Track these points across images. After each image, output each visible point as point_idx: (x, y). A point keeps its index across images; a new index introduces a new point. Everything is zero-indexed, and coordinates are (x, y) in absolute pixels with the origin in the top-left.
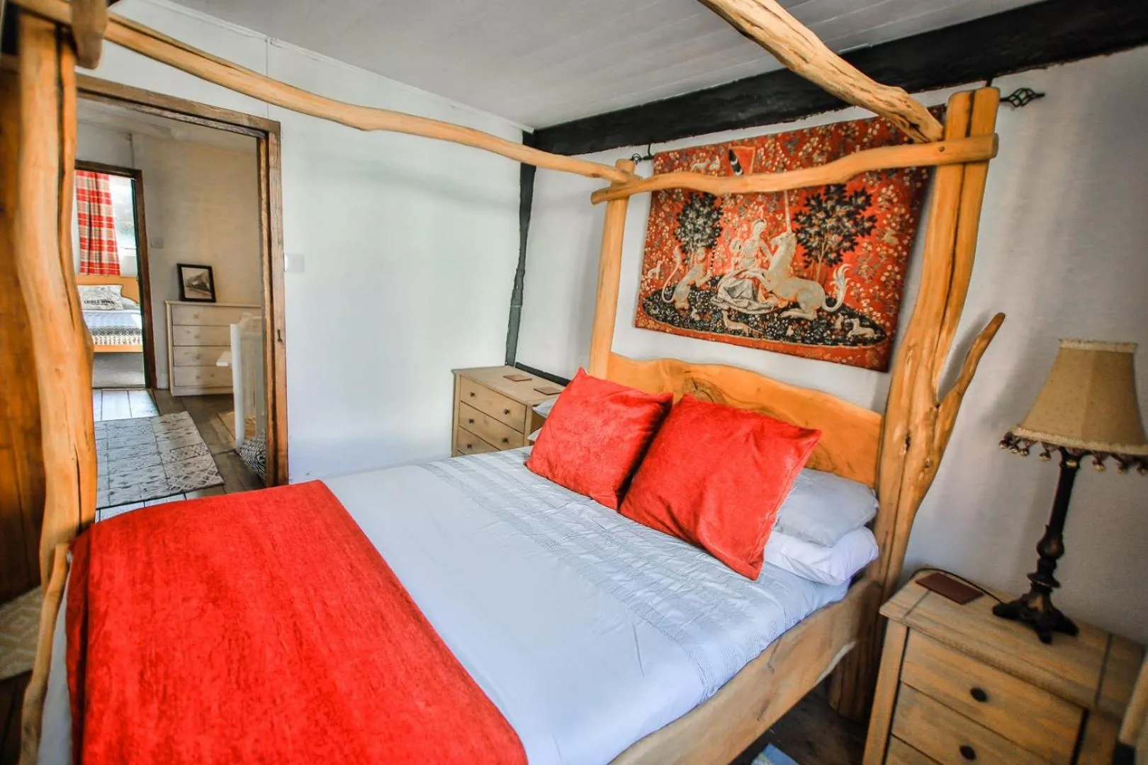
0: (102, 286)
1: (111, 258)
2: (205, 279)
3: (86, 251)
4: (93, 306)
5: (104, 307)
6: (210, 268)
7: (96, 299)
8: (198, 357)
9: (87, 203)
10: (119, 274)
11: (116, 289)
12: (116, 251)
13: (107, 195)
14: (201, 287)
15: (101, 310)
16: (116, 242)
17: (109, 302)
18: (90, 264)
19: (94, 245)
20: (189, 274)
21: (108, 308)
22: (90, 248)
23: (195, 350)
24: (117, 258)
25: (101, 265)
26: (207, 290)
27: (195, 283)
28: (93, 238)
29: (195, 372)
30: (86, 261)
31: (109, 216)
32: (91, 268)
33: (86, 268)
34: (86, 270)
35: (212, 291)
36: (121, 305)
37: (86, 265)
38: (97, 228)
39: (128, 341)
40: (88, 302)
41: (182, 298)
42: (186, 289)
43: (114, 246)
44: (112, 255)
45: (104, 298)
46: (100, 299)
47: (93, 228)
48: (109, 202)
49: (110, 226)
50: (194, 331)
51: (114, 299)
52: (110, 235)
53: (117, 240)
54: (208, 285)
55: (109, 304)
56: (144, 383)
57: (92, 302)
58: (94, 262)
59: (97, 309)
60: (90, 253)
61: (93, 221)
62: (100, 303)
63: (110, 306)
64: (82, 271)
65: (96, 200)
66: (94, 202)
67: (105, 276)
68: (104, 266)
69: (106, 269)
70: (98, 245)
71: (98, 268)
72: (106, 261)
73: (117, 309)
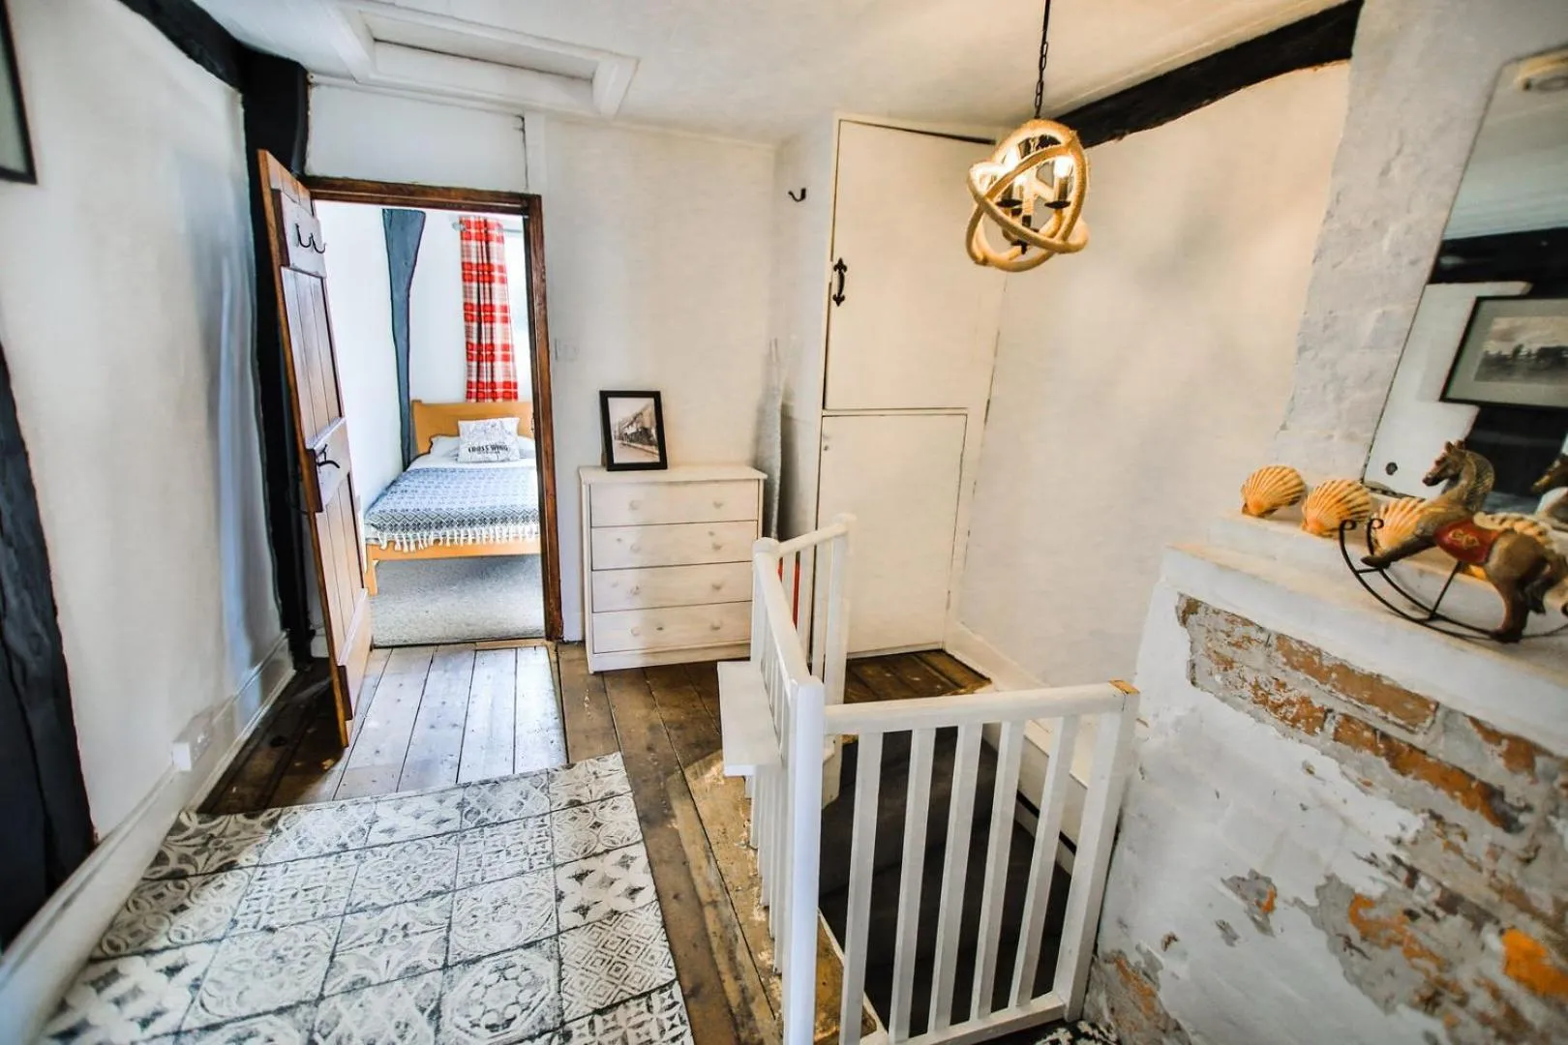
0: (493, 421)
1: (507, 373)
2: (649, 421)
4: (480, 456)
5: (493, 456)
6: (656, 396)
7: (483, 444)
8: (637, 591)
9: (475, 284)
10: (516, 398)
11: (511, 423)
12: (513, 361)
13: (502, 269)
14: (642, 435)
15: (490, 462)
16: (513, 346)
17: (501, 448)
18: (479, 385)
19: (484, 353)
20: (622, 411)
21: (500, 458)
22: (479, 360)
23: (631, 578)
24: (515, 371)
25: (493, 385)
26: (651, 444)
27: (631, 430)
28: (483, 342)
29: (633, 620)
30: (474, 379)
31: (504, 303)
32: (480, 391)
33: (474, 390)
34: (474, 396)
35: (661, 444)
36: (517, 452)
37: (474, 385)
38: (488, 325)
39: (521, 536)
40: (474, 449)
41: (610, 465)
42: (616, 444)
43: (510, 353)
44: (507, 367)
45: (493, 442)
46: (488, 442)
47: (483, 326)
48: (503, 281)
49: (505, 320)
50: (630, 537)
51: (510, 442)
52: (506, 334)
53: (514, 343)
54: (653, 432)
55: (501, 451)
56: (543, 628)
57: (479, 449)
58: (484, 380)
59: (485, 462)
60: (479, 367)
61: (482, 314)
62: (490, 450)
63: (503, 454)
64: (469, 395)
65: (487, 279)
66: (484, 282)
67: (500, 400)
68: (497, 386)
69: (500, 390)
70: (488, 353)
71: (489, 391)
72: (499, 378)
73: (511, 459)
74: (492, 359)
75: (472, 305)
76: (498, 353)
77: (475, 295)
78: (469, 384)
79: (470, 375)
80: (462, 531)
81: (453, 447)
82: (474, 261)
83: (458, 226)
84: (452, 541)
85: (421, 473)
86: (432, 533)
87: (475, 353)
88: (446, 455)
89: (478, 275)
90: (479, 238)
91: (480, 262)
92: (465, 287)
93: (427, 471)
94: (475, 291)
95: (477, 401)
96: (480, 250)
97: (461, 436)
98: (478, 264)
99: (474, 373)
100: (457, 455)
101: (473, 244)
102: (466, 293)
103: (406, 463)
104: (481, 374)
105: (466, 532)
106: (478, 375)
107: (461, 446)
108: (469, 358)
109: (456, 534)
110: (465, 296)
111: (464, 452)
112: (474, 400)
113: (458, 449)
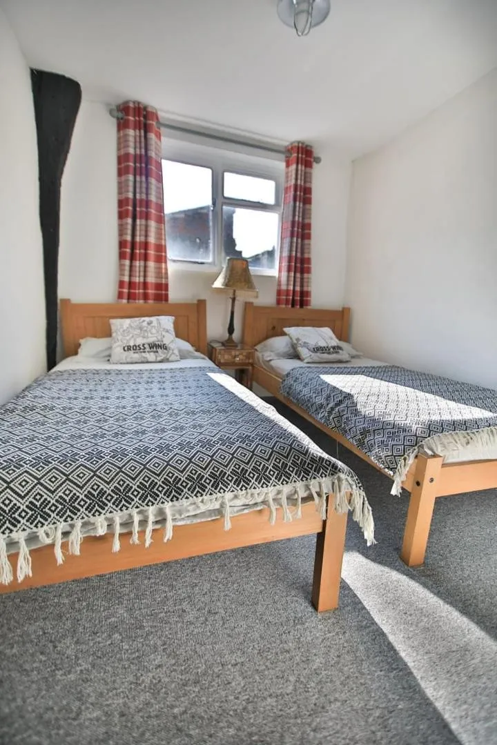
0: (147, 319)
1: (159, 273)
3: (127, 262)
4: (136, 356)
5: (151, 356)
7: (140, 341)
9: (131, 177)
10: (167, 299)
11: (167, 322)
12: (166, 262)
13: (159, 164)
15: (148, 362)
16: (165, 247)
17: (159, 346)
18: (131, 285)
19: (138, 252)
21: (159, 359)
22: (132, 258)
24: (166, 272)
25: (145, 285)
28: (138, 239)
30: (126, 279)
31: (160, 201)
32: (132, 291)
33: (126, 291)
34: (126, 296)
36: (176, 352)
37: (126, 285)
38: (143, 222)
40: (129, 348)
43: (163, 254)
44: (160, 268)
45: (151, 340)
46: (145, 341)
47: (138, 222)
48: (160, 178)
49: (160, 219)
51: (166, 341)
52: (160, 232)
53: (167, 243)
55: (159, 350)
57: (136, 348)
58: (137, 280)
59: (142, 362)
60: (131, 266)
61: (138, 209)
62: (148, 349)
63: (161, 354)
64: (120, 295)
65: (144, 171)
66: (141, 175)
67: (151, 302)
68: (149, 286)
69: (151, 291)
70: (143, 251)
71: (141, 291)
72: (151, 279)
73: (170, 359)
74: (146, 258)
75: (127, 199)
76: (152, 252)
77: (131, 189)
78: (121, 284)
79: (122, 274)
80: (151, 511)
81: (106, 346)
82: (131, 151)
83: (116, 114)
84: (126, 536)
85: (66, 376)
86: (79, 523)
87: (128, 250)
88: (96, 356)
89: (135, 168)
90: (137, 126)
91: (138, 152)
92: (120, 183)
93: (74, 372)
94: (131, 184)
95: (128, 302)
96: (138, 139)
97: (114, 335)
98: (135, 155)
99: (127, 273)
100: (110, 356)
101: (131, 132)
102: (121, 187)
103: (52, 362)
104: (133, 273)
105: (161, 512)
106: (130, 276)
107: (114, 346)
108: (122, 256)
109: (137, 519)
110: (120, 193)
111: (118, 351)
112: (125, 301)
113: (110, 348)
